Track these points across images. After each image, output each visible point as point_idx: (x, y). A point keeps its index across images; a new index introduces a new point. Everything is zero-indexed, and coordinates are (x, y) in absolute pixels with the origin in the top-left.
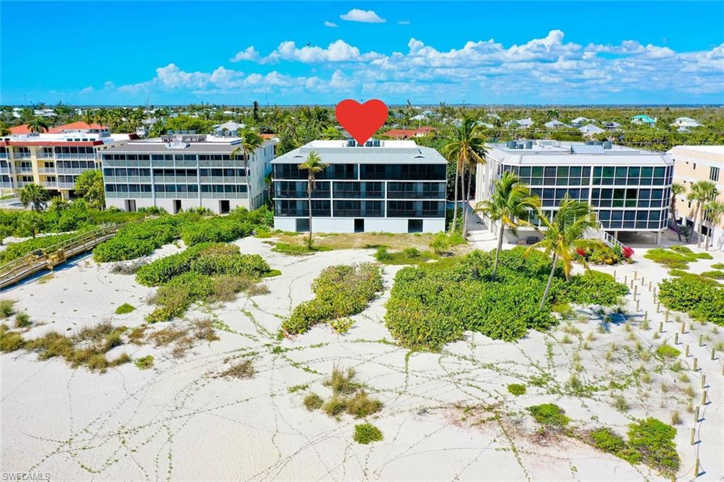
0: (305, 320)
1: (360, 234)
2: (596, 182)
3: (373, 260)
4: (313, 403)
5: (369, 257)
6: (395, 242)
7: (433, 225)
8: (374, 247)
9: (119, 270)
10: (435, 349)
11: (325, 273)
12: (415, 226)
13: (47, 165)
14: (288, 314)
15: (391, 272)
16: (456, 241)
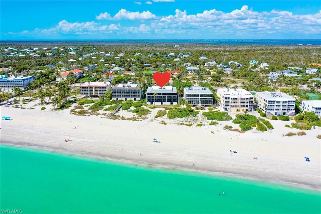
0: (157, 117)
1: (162, 105)
2: (200, 97)
3: (165, 109)
4: (160, 123)
5: (164, 109)
6: (168, 106)
7: (175, 103)
8: (165, 107)
9: (128, 111)
10: (172, 119)
11: (159, 111)
12: (172, 104)
13: (96, 90)
14: (155, 116)
15: (167, 111)
16: (178, 106)
